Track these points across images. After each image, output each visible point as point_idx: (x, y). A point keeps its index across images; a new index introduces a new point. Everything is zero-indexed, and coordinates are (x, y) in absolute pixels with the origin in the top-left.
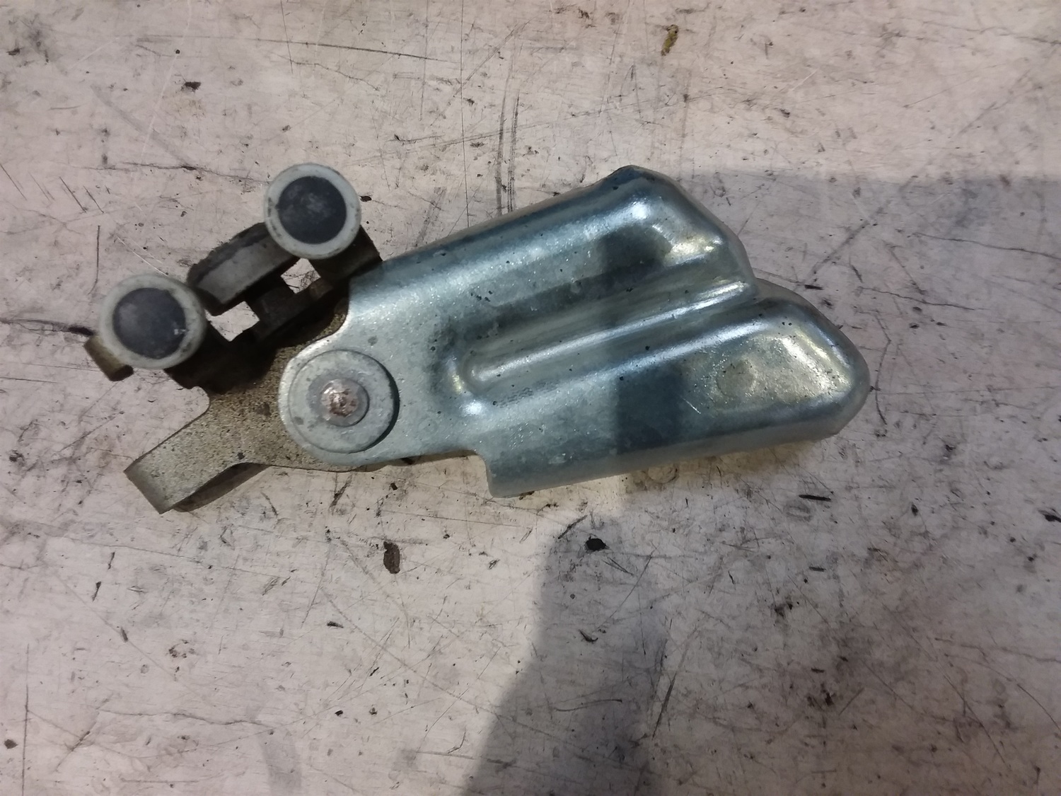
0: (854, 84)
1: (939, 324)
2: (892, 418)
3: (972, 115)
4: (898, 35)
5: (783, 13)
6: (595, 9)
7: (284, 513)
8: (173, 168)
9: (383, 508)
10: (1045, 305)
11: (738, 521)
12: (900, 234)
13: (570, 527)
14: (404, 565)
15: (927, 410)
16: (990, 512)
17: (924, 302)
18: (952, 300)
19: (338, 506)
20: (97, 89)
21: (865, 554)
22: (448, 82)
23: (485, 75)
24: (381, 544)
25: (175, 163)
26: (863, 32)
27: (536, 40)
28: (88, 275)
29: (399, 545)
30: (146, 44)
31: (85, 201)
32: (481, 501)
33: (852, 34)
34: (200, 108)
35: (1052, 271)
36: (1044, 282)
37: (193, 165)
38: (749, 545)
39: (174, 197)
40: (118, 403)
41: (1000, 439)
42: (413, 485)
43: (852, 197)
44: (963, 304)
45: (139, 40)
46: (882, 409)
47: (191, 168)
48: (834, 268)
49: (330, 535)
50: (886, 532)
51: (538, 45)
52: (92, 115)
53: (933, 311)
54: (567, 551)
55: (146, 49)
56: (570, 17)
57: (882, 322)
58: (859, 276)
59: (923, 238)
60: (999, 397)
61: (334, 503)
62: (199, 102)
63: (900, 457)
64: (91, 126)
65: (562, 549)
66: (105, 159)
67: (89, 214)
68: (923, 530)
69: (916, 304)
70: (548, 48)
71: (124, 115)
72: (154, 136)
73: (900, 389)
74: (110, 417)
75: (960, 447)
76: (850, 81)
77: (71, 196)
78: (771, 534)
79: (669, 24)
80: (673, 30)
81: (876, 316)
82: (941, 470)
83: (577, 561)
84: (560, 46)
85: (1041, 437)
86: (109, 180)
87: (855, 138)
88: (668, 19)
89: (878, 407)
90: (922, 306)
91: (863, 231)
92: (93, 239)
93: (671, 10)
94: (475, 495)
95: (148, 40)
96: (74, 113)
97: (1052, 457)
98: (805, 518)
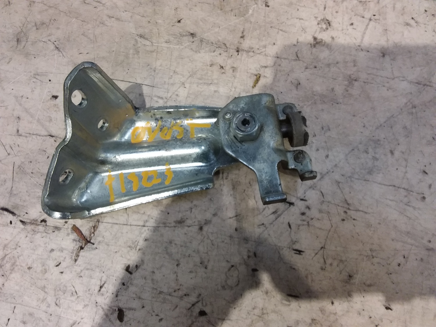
0: (332, 104)
1: (354, 219)
2: (329, 261)
3: (382, 120)
4: (356, 80)
5: (307, 68)
6: (227, 65)
7: (80, 294)
8: (45, 136)
9: (119, 293)
10: (401, 212)
11: (261, 305)
12: (342, 177)
13: (193, 305)
14: (125, 319)
15: (344, 259)
16: (363, 305)
17: (349, 209)
18: (361, 209)
19: (101, 292)
20: (16, 97)
21: (310, 321)
22: (162, 98)
23: (177, 95)
24: (117, 309)
25: (46, 133)
26: (340, 79)
27: (200, 79)
28: (9, 184)
29: (124, 310)
30: (37, 77)
31: (9, 150)
32: (158, 292)
33: (335, 79)
34: (58, 108)
35: (406, 196)
36: (401, 201)
37: (53, 135)
38: (264, 316)
39: (45, 150)
40: (19, 242)
41: (372, 273)
42: (131, 284)
43: (325, 158)
44: (365, 210)
45: (34, 74)
46: (325, 257)
47: (52, 136)
48: (314, 191)
49: (97, 304)
50: (320, 312)
51: (201, 82)
52: (14, 110)
53: (351, 213)
54: (191, 315)
55: (37, 79)
56: (216, 68)
57: (330, 218)
58: (323, 196)
59: (352, 179)
60: (374, 254)
61: (100, 290)
62: (58, 105)
63: (330, 279)
64: (13, 115)
65: (189, 315)
66: (18, 131)
67: (10, 156)
68: (335, 312)
69: (345, 210)
70: (205, 83)
71: (26, 111)
72: (39, 121)
73: (334, 248)
74: (15, 248)
75: (355, 276)
76: (332, 102)
77: (3, 147)
78: (274, 311)
79: (256, 73)
80: (259, 76)
81: (328, 215)
82: (346, 286)
83: (194, 320)
84: (210, 82)
85: (389, 272)
86: (20, 141)
87: (330, 130)
88: (257, 71)
89: (324, 256)
90: (348, 211)
91: (327, 175)
92: (11, 168)
93: (259, 66)
94: (156, 289)
95: (38, 75)
96: (6, 109)
97: (392, 282)
98: (288, 305)
